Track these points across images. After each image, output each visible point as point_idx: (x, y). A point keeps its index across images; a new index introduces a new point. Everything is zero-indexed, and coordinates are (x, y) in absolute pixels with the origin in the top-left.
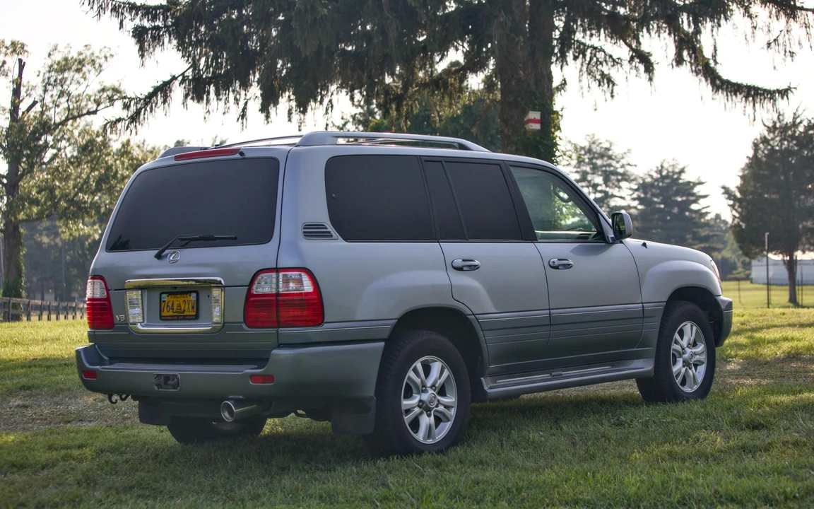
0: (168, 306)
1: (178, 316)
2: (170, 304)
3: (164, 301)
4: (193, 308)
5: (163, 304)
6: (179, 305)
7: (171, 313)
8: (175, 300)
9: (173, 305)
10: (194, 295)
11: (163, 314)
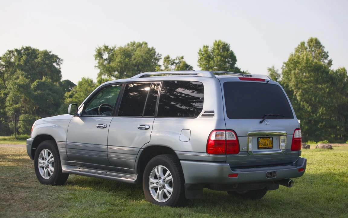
0: (261, 143)
1: (266, 147)
2: (262, 142)
3: (260, 141)
4: (271, 144)
5: (259, 143)
6: (265, 143)
7: (262, 146)
8: (264, 140)
9: (263, 143)
10: (271, 138)
11: (259, 147)
